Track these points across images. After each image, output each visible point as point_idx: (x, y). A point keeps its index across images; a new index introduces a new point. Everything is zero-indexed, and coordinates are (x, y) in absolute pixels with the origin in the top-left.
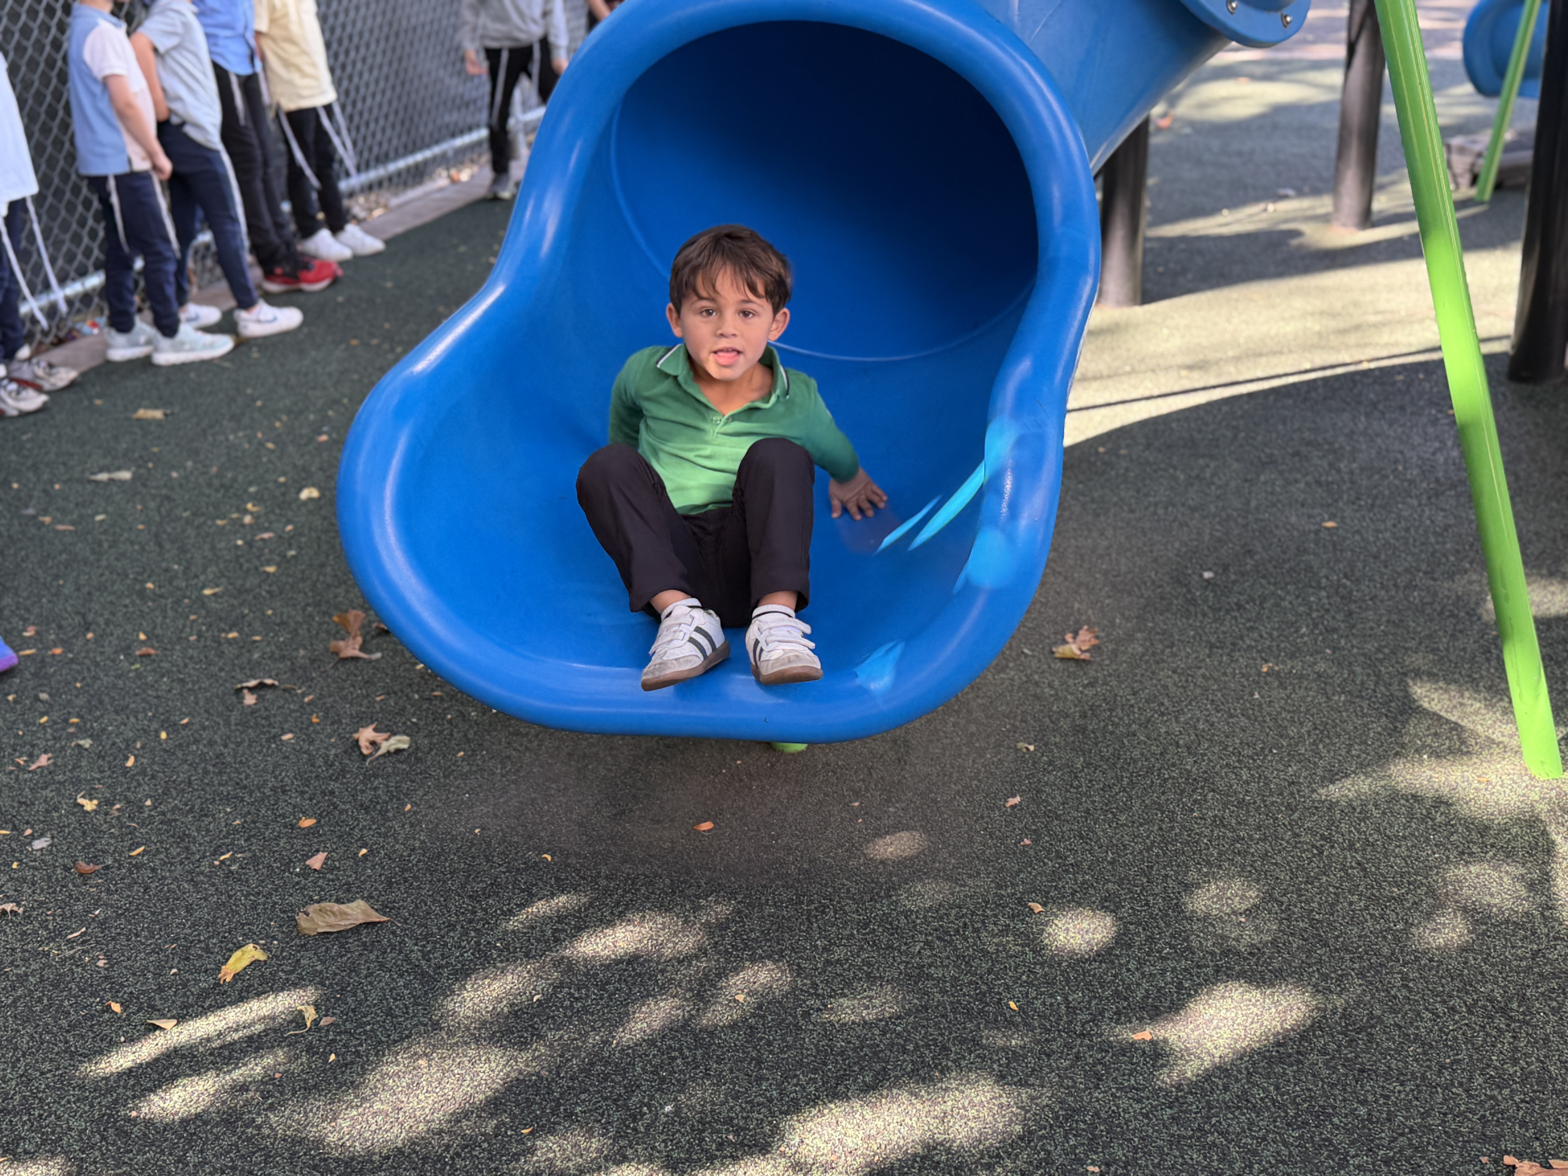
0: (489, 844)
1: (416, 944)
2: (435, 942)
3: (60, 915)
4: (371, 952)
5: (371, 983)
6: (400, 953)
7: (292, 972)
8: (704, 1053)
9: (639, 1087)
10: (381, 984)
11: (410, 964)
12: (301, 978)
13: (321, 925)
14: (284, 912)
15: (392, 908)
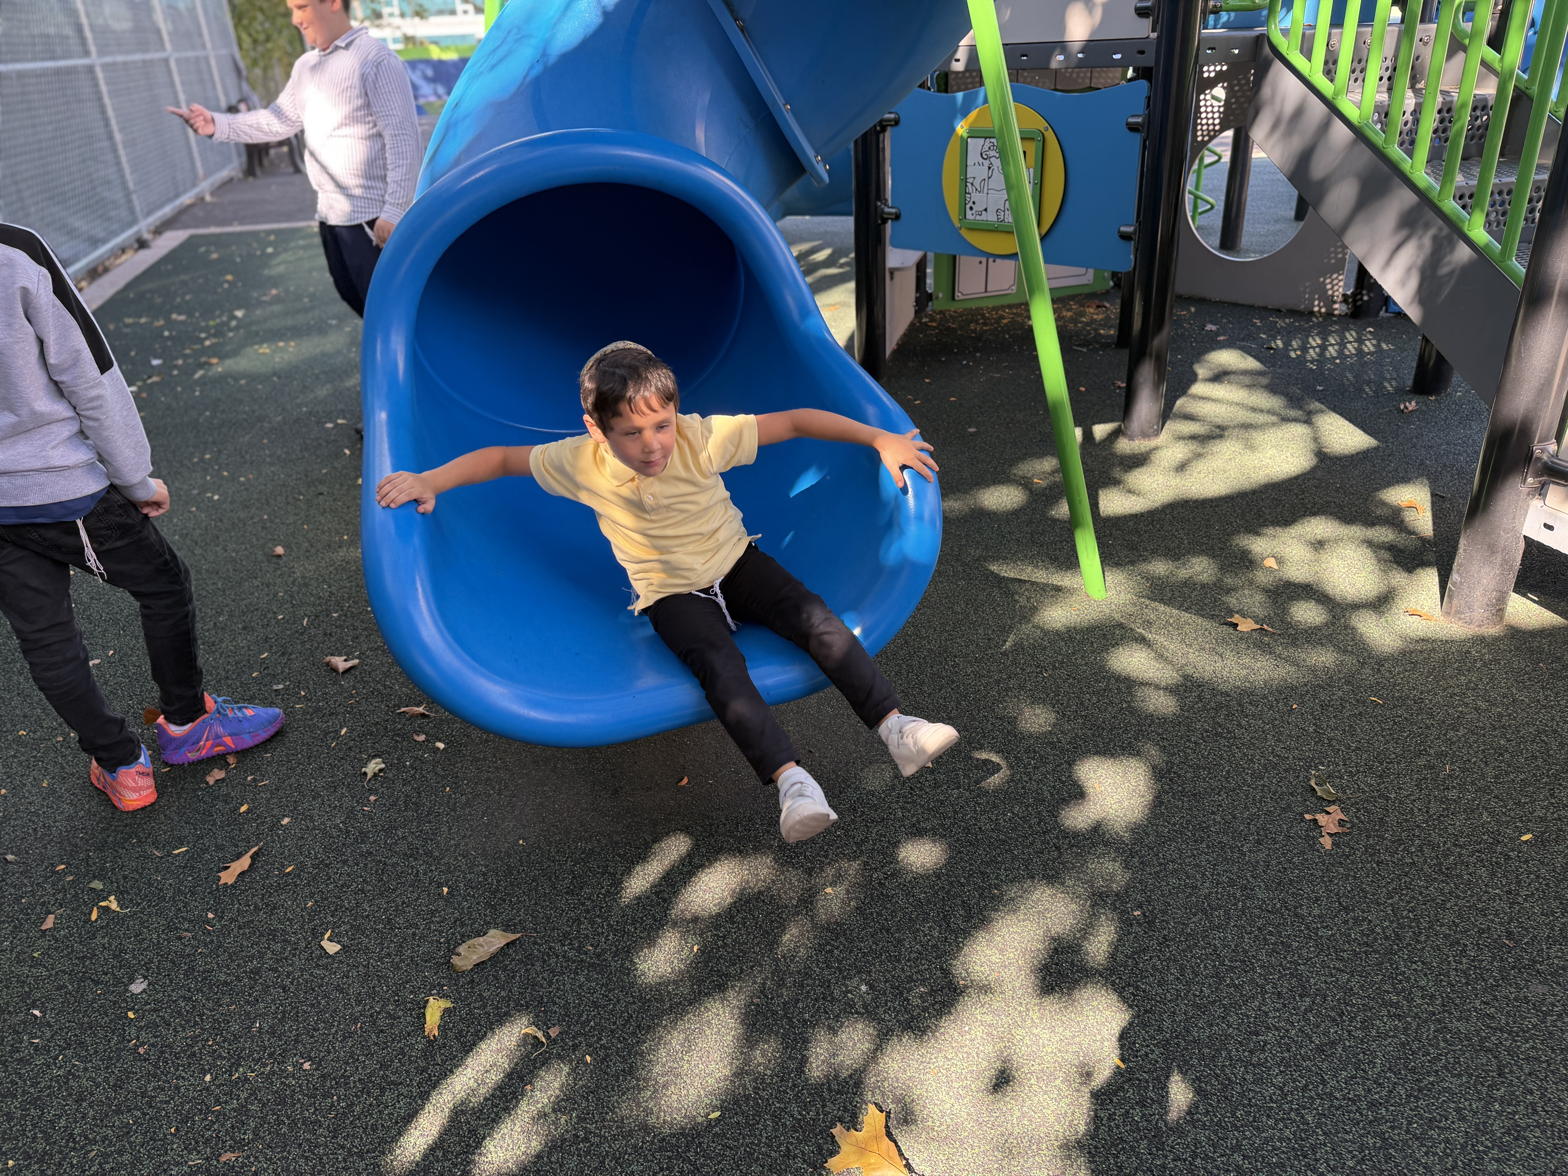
0: (540, 848)
1: (564, 945)
2: (576, 938)
3: (224, 1041)
4: (533, 965)
5: (558, 989)
6: (557, 957)
7: (484, 1006)
8: (847, 939)
9: (829, 982)
10: (568, 986)
11: (574, 962)
12: (497, 1008)
13: (475, 958)
14: (426, 961)
15: (515, 925)
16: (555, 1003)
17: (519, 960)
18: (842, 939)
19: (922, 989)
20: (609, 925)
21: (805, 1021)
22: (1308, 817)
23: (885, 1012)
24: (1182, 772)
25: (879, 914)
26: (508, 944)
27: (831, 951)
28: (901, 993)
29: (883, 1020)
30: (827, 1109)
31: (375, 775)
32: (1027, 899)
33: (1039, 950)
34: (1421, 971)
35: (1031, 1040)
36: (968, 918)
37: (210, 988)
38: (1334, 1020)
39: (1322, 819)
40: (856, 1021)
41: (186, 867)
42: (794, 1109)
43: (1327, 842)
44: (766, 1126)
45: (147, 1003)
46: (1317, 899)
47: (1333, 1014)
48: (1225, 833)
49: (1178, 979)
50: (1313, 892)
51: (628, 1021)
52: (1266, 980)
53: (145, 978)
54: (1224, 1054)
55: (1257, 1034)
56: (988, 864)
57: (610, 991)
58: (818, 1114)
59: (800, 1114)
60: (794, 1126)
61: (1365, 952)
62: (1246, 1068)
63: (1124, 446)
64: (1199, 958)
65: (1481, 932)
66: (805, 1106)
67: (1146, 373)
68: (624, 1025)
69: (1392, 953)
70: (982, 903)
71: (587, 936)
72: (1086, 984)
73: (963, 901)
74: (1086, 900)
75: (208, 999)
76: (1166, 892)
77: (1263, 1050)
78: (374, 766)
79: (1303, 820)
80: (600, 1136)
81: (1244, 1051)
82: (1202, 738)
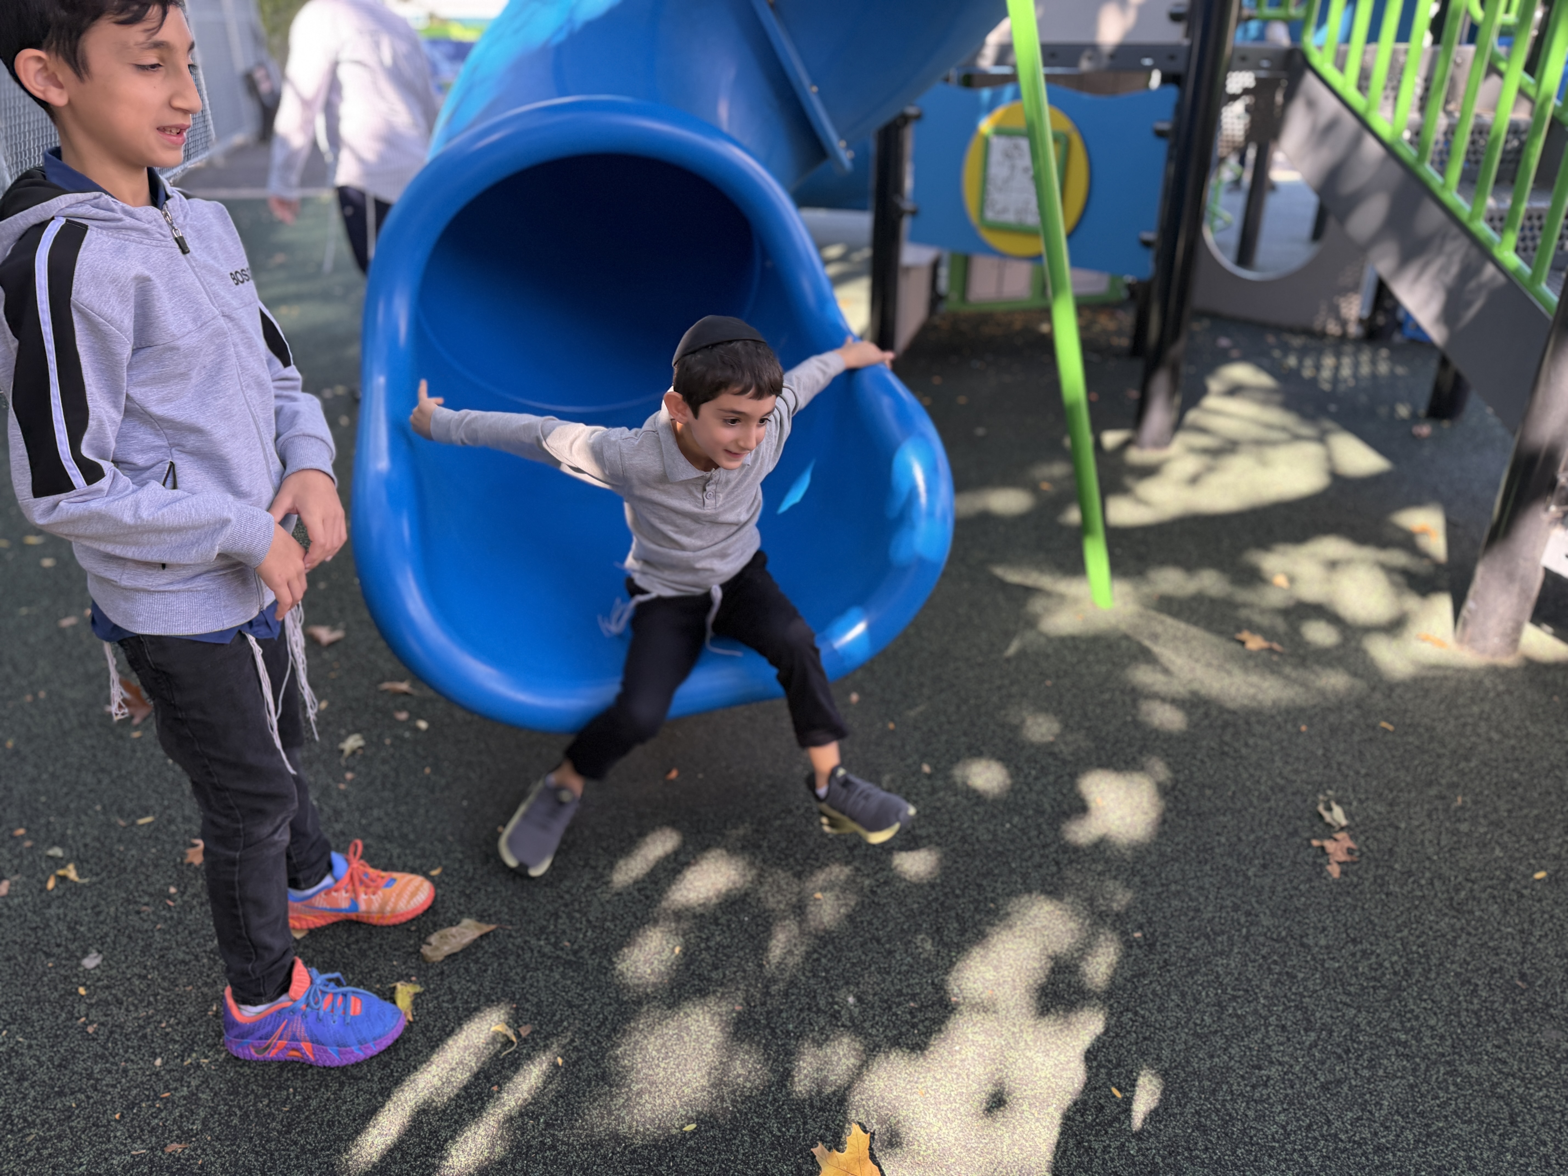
1: (540, 940)
2: (553, 933)
3: (178, 1024)
4: (506, 959)
5: (532, 986)
6: (532, 951)
7: (454, 1000)
8: (835, 948)
9: (815, 992)
10: (542, 984)
11: (549, 958)
12: (467, 1002)
13: (447, 949)
14: (395, 950)
15: (490, 916)
16: (528, 1001)
17: (494, 954)
18: (830, 947)
19: (912, 1004)
20: (589, 921)
21: (788, 1032)
22: (1315, 843)
23: (872, 1026)
24: (1187, 791)
25: (870, 923)
26: (482, 937)
27: (818, 960)
28: (890, 1008)
29: (870, 1035)
30: (808, 1126)
31: (354, 753)
32: (1024, 914)
33: (1035, 969)
34: (1431, 1009)
35: (1023, 1063)
36: (963, 932)
37: (167, 967)
38: (1340, 1057)
39: (1329, 845)
40: (842, 1035)
41: (150, 837)
42: (774, 1125)
43: (1334, 870)
44: (743, 1142)
45: (99, 980)
46: (1324, 929)
47: (1339, 1051)
48: (1230, 855)
49: (1178, 1006)
50: (1320, 921)
51: (603, 1023)
52: (1269, 1011)
53: (99, 952)
54: (1225, 1087)
55: (1260, 1068)
56: (985, 876)
57: (586, 990)
58: (798, 1132)
59: (780, 1131)
60: (772, 1143)
61: (1374, 987)
62: (1248, 1103)
63: (1135, 456)
64: (1201, 985)
65: (1493, 971)
66: (785, 1122)
67: (1161, 382)
68: (599, 1027)
69: (1400, 988)
70: (977, 917)
71: (564, 932)
72: (1083, 1006)
73: (957, 914)
74: (1085, 919)
75: (164, 979)
76: (1168, 915)
77: (1266, 1085)
78: (353, 743)
79: (1310, 845)
80: (568, 1144)
81: (1246, 1085)
82: (1209, 756)
